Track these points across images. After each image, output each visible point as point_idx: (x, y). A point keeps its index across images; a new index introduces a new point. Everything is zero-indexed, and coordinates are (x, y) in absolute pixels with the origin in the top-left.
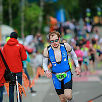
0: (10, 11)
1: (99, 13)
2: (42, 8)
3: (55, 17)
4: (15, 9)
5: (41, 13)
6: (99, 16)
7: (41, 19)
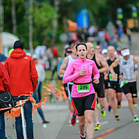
0: (13, 12)
1: (135, 15)
2: (57, 9)
3: (75, 20)
4: (19, 10)
5: (56, 16)
6: (134, 18)
7: (55, 23)
